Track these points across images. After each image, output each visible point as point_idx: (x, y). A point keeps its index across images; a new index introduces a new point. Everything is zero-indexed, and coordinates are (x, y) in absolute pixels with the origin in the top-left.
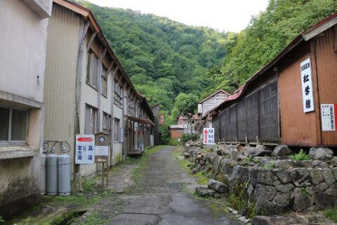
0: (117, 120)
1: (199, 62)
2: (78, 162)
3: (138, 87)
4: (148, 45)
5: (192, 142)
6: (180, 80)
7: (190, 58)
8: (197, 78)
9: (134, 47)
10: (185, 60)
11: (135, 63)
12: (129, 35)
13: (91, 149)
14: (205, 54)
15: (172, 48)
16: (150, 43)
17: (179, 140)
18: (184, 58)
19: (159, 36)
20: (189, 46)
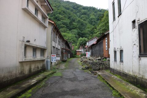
0: (59, 49)
1: (89, 22)
2: (52, 61)
3: (63, 34)
4: (67, 15)
5: (84, 57)
6: (81, 30)
7: (85, 21)
8: (88, 29)
9: (61, 16)
10: (83, 22)
11: (61, 23)
12: (59, 11)
13: (55, 58)
14: (92, 19)
15: (77, 16)
16: (67, 14)
17: (80, 56)
18: (83, 21)
19: (72, 11)
20: (85, 15)
